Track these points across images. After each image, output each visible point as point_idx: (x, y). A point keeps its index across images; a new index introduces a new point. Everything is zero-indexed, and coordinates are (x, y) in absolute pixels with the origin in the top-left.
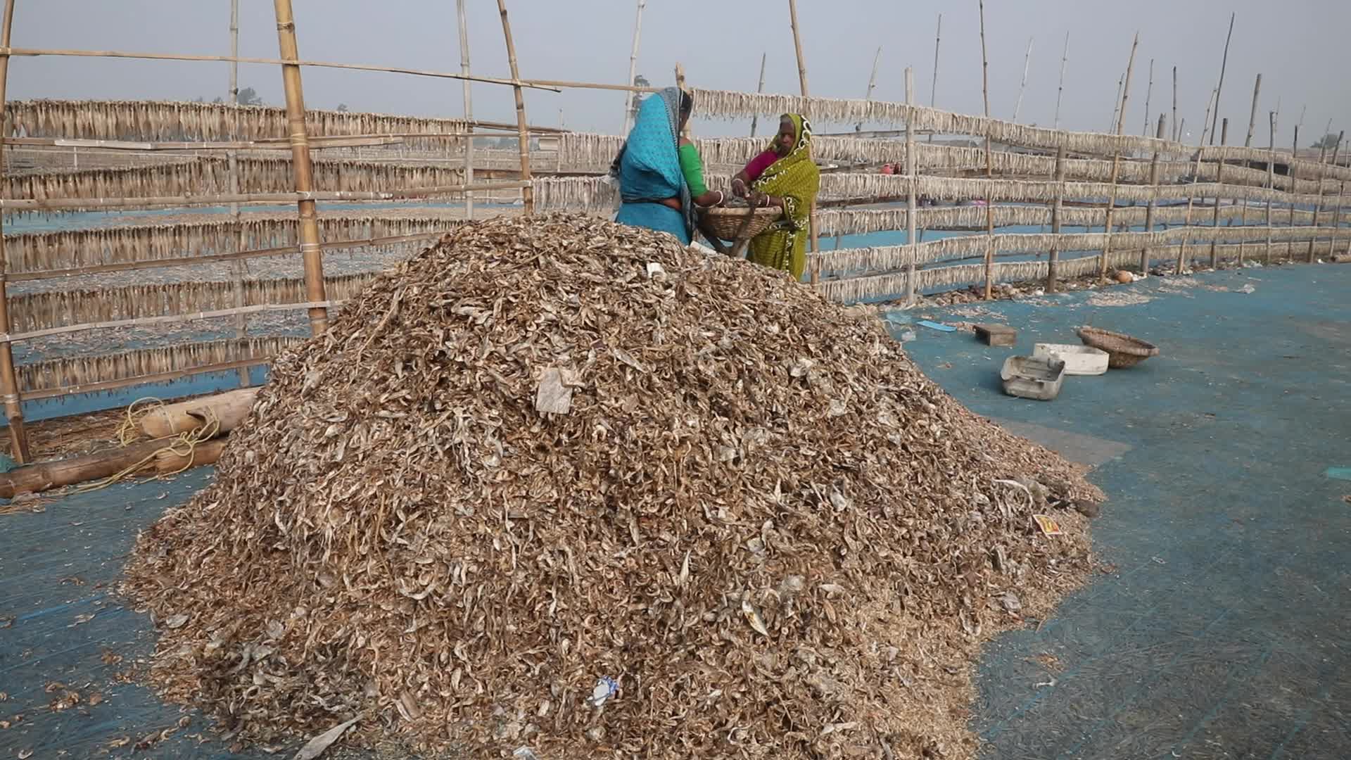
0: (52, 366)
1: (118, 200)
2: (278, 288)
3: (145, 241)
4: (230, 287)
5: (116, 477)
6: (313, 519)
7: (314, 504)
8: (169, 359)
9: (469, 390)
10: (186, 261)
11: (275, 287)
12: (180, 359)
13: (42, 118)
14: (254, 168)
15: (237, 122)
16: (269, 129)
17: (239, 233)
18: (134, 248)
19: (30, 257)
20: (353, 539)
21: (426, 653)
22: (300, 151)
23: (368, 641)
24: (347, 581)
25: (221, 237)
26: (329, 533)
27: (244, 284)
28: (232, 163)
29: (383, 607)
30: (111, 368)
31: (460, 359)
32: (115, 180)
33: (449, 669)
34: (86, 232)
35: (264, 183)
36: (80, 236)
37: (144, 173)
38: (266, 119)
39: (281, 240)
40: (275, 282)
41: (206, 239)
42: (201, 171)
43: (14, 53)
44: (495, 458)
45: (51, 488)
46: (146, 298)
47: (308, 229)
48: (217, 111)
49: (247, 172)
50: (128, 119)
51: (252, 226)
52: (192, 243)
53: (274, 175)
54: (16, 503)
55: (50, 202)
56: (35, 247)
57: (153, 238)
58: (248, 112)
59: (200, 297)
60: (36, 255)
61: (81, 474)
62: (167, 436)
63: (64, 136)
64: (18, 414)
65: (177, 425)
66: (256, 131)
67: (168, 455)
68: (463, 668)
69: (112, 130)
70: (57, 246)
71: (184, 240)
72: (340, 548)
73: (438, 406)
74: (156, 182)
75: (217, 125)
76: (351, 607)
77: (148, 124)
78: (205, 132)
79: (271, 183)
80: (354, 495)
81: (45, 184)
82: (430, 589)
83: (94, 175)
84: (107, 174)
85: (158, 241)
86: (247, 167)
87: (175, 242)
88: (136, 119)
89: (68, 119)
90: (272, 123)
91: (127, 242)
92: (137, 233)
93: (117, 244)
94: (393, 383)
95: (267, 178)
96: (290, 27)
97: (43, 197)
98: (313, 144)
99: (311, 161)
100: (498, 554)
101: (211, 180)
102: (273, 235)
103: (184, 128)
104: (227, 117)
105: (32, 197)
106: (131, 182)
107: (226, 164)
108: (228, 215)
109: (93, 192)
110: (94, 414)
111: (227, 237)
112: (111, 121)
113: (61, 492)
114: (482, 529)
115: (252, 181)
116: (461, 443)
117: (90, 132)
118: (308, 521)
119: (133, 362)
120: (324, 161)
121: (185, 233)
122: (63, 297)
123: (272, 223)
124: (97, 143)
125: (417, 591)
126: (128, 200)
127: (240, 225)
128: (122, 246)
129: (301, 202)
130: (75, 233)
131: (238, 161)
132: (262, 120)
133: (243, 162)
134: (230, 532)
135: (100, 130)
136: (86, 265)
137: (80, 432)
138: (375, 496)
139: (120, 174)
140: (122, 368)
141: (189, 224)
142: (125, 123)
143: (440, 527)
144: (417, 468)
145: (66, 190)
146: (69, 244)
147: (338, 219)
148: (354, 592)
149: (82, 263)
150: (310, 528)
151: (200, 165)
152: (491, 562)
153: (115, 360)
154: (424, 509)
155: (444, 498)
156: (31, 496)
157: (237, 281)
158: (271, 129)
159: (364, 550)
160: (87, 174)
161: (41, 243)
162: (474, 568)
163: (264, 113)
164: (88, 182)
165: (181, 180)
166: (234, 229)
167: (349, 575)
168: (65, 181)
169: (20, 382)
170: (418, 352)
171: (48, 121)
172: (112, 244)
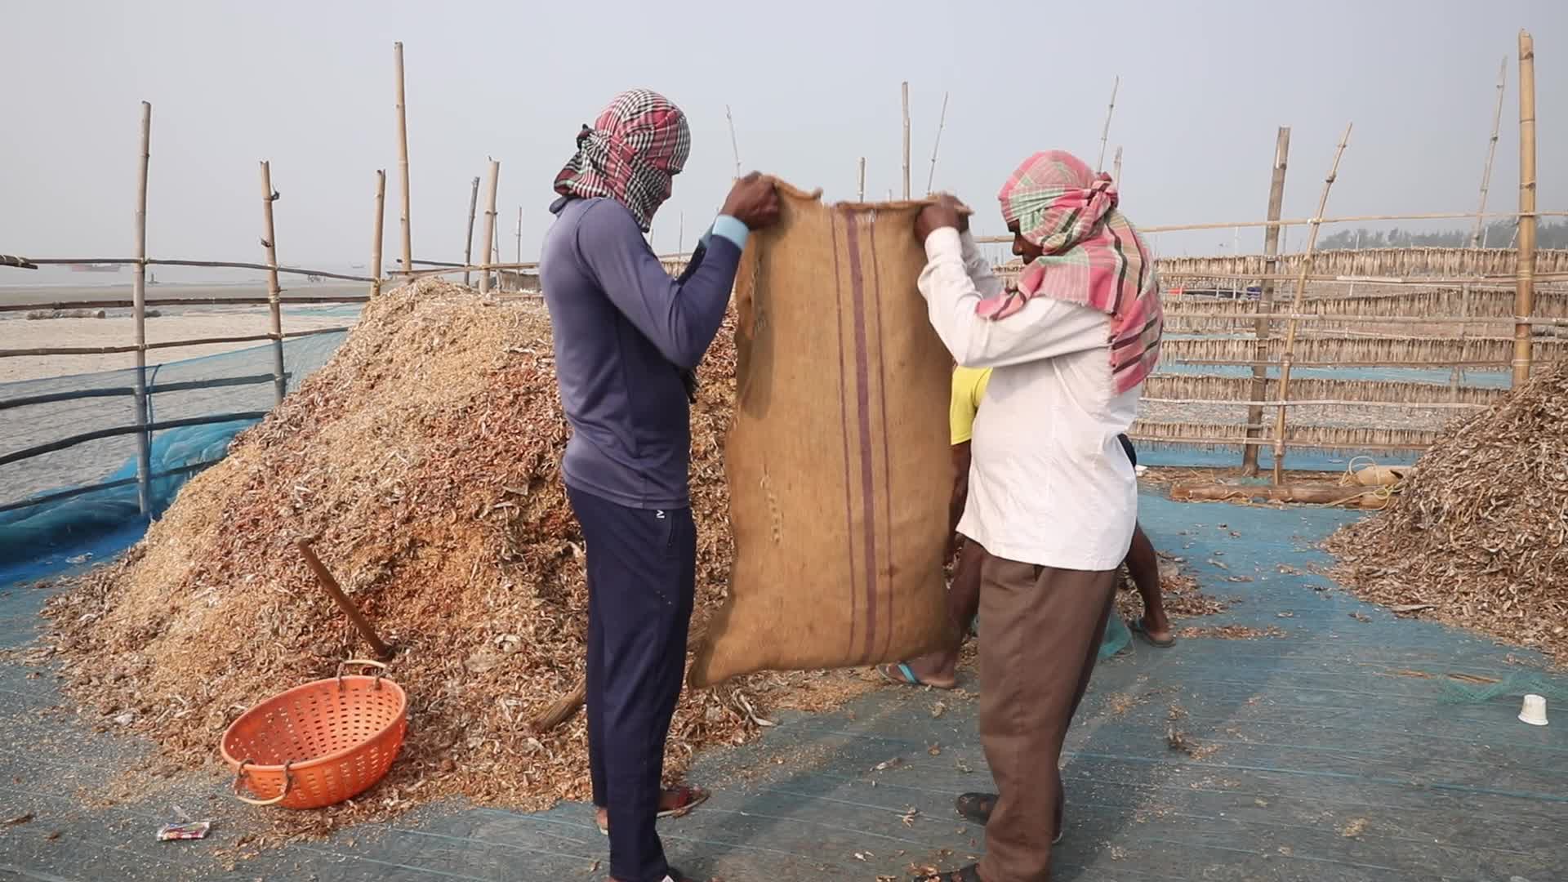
0: (1306, 429)
1: (1371, 318)
2: (1490, 396)
3: (1386, 348)
4: (1448, 390)
5: (1333, 504)
6: (1439, 498)
7: (1442, 490)
8: (1388, 438)
9: (1555, 433)
10: (1413, 365)
11: (1487, 395)
12: (1396, 440)
13: (1331, 261)
14: (1484, 297)
15: (1475, 261)
16: (1502, 266)
17: (1462, 348)
18: (1377, 354)
19: (1307, 354)
20: (1460, 513)
21: (1491, 588)
22: (1523, 285)
23: (1456, 575)
24: (1452, 537)
25: (1446, 350)
26: (1446, 507)
27: (1459, 390)
28: (1466, 293)
29: (1471, 557)
30: (1344, 437)
31: (1554, 414)
32: (1373, 304)
33: (1503, 598)
34: (1346, 339)
35: (1491, 309)
36: (1341, 341)
37: (1394, 299)
38: (1501, 259)
39: (1499, 355)
40: (1488, 391)
41: (1434, 351)
42: (1438, 299)
43: (1323, 221)
44: (1563, 475)
45: (1291, 501)
46: (1379, 391)
47: (1522, 348)
48: (1459, 254)
49: (1477, 301)
50: (1389, 261)
51: (1474, 344)
52: (1421, 353)
53: (1501, 303)
54: (1271, 504)
55: (1326, 317)
56: (1311, 347)
57: (1392, 347)
58: (1485, 253)
59: (1421, 395)
60: (1311, 352)
61: (1311, 497)
62: (1374, 485)
63: (1343, 274)
64: (1280, 453)
65: (1381, 479)
66: (1490, 268)
67: (1370, 497)
68: (1512, 599)
69: (1376, 268)
70: (1325, 347)
71: (1416, 349)
72: (1452, 517)
73: (1531, 440)
74: (1402, 306)
75: (1457, 265)
76: (1452, 553)
77: (1403, 264)
78: (1446, 269)
79: (1497, 309)
80: (1467, 485)
81: (1325, 305)
82: (1500, 546)
83: (1359, 300)
84: (1368, 300)
85: (1395, 349)
86: (1478, 297)
87: (1408, 352)
88: (1395, 262)
89: (1348, 262)
90: (1506, 262)
91: (1373, 348)
92: (1382, 342)
93: (1366, 349)
94: (1511, 428)
95: (1495, 305)
96: (1532, 186)
97: (1323, 314)
98: (1539, 279)
99: (1533, 293)
100: (1551, 532)
101: (1445, 305)
102: (1491, 352)
103: (1430, 267)
104: (1467, 258)
105: (1316, 313)
106: (1384, 305)
107: (1460, 294)
108: (1456, 333)
109: (1356, 312)
110: (1327, 472)
111: (1451, 351)
112: (1377, 263)
113: (1297, 504)
114: (1543, 516)
115: (1480, 308)
116: (1541, 463)
117: (1361, 271)
118: (1436, 499)
119: (1361, 435)
120: (1552, 292)
121: (1417, 344)
122: (1322, 383)
123: (1493, 342)
124: (1364, 278)
125: (1492, 547)
126: (1378, 318)
127: (1462, 342)
128: (1369, 351)
129: (1518, 325)
130: (1339, 340)
131: (1470, 292)
132: (1497, 259)
133: (1475, 292)
134: (1394, 517)
135: (1368, 269)
136: (1341, 361)
137: (1315, 479)
138: (1478, 488)
139: (1377, 299)
140: (1352, 439)
141: (1422, 338)
142: (1386, 264)
143: (1516, 511)
144: (1510, 475)
145: (1338, 310)
146: (1333, 346)
147: (1557, 342)
148: (1455, 545)
149: (1339, 360)
150: (1436, 503)
151: (1438, 294)
152: (1544, 535)
153: (1348, 432)
154: (1507, 499)
155: (1521, 493)
156: (1279, 502)
157: (1454, 386)
158: (1505, 266)
159: (1466, 520)
160: (1353, 299)
161: (1316, 344)
162: (1532, 538)
163: (1499, 254)
164: (1354, 304)
165: (1422, 305)
166: (1459, 345)
167: (1454, 534)
168: (1339, 304)
169: (1286, 436)
170: (1528, 408)
171: (1335, 263)
172: (1363, 349)
